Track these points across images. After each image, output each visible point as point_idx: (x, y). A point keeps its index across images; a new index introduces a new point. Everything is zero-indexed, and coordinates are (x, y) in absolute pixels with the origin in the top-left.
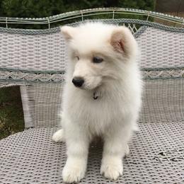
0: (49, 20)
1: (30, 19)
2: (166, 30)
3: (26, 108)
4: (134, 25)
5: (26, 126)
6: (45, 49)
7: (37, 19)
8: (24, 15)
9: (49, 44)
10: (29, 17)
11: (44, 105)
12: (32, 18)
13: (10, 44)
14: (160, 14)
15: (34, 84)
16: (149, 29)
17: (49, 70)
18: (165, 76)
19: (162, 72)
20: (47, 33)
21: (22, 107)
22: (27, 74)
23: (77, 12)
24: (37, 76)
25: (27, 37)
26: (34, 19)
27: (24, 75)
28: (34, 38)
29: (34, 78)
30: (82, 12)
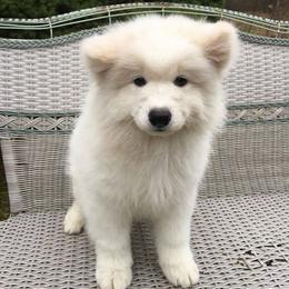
0: (50, 22)
1: (17, 20)
2: (250, 42)
3: (12, 178)
5: (13, 209)
7: (29, 21)
8: (6, 13)
9: (52, 65)
10: (14, 17)
11: (45, 172)
12: (20, 18)
14: (241, 14)
15: (25, 136)
17: (51, 110)
18: (249, 119)
19: (245, 111)
20: (47, 46)
21: (4, 175)
22: (12, 119)
23: (100, 8)
24: (31, 122)
25: (11, 52)
26: (23, 20)
27: (8, 120)
28: (25, 54)
29: (26, 126)
30: (108, 9)
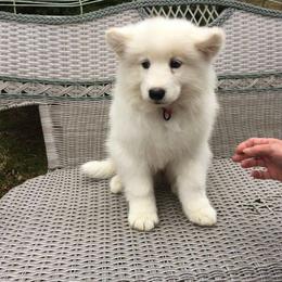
2: (263, 15)
3: (49, 138)
4: (214, 7)
5: (50, 166)
6: (76, 47)
9: (82, 39)
11: (78, 134)
13: (20, 39)
15: (60, 103)
16: (237, 13)
17: (83, 79)
18: (261, 87)
19: (257, 80)
20: (78, 22)
22: (49, 86)
24: (65, 90)
25: (47, 27)
27: (45, 88)
28: (59, 29)
29: (61, 93)
